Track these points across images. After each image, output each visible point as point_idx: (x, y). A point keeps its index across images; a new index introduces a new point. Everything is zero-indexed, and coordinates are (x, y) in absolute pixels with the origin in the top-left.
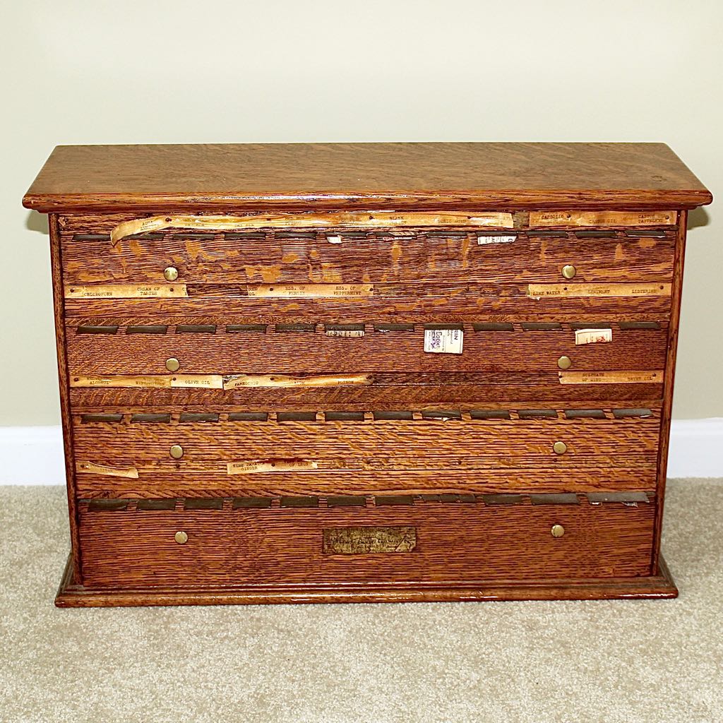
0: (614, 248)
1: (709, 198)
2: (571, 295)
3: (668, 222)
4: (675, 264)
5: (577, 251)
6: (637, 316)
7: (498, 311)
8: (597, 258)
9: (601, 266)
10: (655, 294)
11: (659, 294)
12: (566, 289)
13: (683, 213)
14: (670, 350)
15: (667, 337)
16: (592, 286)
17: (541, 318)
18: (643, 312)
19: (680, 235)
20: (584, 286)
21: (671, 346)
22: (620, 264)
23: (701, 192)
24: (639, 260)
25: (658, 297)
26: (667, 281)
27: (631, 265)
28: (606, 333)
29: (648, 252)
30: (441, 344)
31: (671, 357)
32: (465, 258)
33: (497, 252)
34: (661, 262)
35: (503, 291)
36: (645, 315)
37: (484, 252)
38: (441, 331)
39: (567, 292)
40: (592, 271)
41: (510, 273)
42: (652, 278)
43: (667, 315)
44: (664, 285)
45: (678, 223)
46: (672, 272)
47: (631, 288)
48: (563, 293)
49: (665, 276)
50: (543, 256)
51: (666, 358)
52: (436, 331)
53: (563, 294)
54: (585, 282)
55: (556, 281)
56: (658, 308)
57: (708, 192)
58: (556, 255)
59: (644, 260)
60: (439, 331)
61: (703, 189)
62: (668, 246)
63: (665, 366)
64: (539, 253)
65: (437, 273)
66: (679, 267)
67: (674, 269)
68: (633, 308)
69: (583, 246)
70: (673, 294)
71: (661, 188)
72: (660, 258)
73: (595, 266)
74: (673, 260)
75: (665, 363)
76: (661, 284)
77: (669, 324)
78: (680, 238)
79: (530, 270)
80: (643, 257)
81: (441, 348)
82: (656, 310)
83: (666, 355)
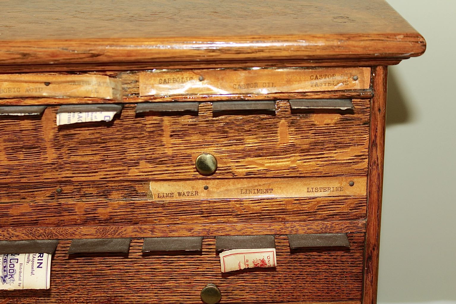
0: (275, 125)
1: (420, 44)
2: (215, 197)
3: (357, 85)
4: (370, 149)
5: (218, 131)
6: (316, 226)
7: (109, 220)
8: (251, 142)
9: (259, 153)
10: (341, 193)
11: (348, 193)
12: (206, 188)
13: (380, 70)
14: (367, 273)
15: (363, 255)
16: (246, 184)
17: (173, 231)
18: (324, 219)
19: (376, 105)
20: (234, 184)
21: (368, 267)
22: (287, 151)
23: (407, 36)
24: (316, 143)
25: (347, 198)
26: (358, 174)
27: (303, 151)
28: (267, 254)
29: (327, 132)
30: (16, 276)
31: (368, 282)
32: (48, 145)
33: (98, 135)
34: (348, 147)
35: (114, 193)
36: (328, 223)
37: (77, 136)
38: (17, 257)
39: (210, 193)
40: (243, 162)
41: (120, 165)
42: (336, 170)
43: (361, 222)
44: (355, 179)
45: (372, 87)
46: (367, 160)
47: (305, 185)
48: (203, 194)
49: (355, 167)
50: (166, 139)
51: (363, 284)
52: (10, 257)
53: (203, 196)
54: (235, 177)
55: (191, 177)
56: (348, 213)
57: (418, 36)
58: (187, 138)
59: (323, 143)
60: (13, 257)
61: (409, 31)
62: (358, 122)
63: (362, 295)
64: (161, 135)
65: (11, 168)
66: (377, 153)
67: (370, 156)
68: (308, 214)
69: (227, 123)
70: (370, 193)
71: (343, 31)
72: (347, 139)
73: (246, 154)
74: (366, 142)
75: (362, 290)
76: (350, 179)
77: (365, 236)
78: (376, 109)
79: (151, 161)
80: (321, 138)
81: (17, 282)
82: (343, 216)
83: (362, 281)
